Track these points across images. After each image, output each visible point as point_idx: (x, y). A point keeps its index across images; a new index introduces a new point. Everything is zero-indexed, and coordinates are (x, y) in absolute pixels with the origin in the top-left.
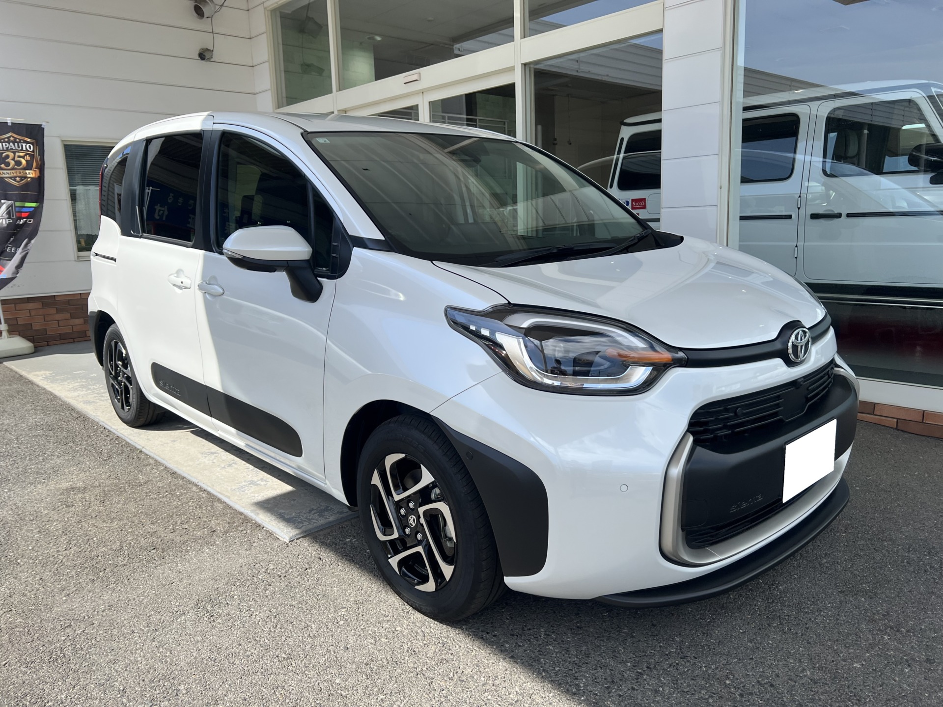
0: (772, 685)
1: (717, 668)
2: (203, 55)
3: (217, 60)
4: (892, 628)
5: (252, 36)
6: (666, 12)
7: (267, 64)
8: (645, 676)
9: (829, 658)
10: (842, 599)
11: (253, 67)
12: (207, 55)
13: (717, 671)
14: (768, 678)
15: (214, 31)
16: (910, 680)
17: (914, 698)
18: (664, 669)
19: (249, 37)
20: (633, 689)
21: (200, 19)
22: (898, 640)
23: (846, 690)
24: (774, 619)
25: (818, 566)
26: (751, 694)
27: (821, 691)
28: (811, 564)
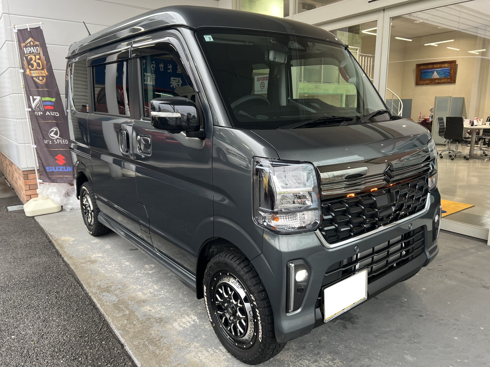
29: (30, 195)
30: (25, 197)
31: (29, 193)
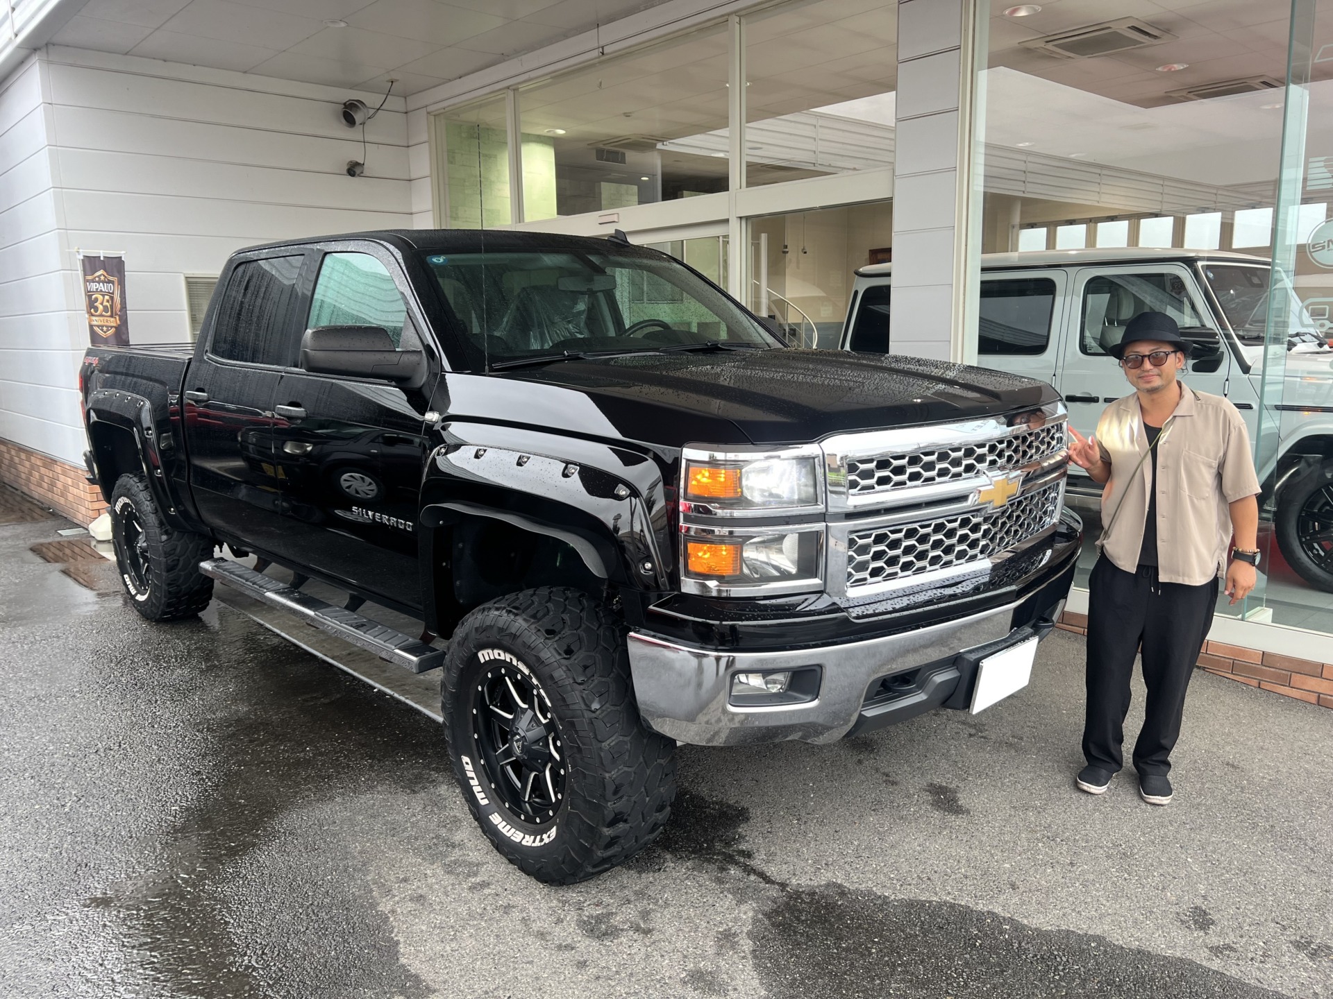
0: (929, 879)
1: (885, 866)
2: (353, 169)
3: (368, 175)
4: (1048, 838)
5: (410, 144)
6: (897, 182)
7: (429, 179)
8: (822, 871)
9: (985, 860)
10: (1013, 813)
11: (410, 181)
12: (358, 171)
13: (885, 868)
14: (927, 873)
15: (366, 140)
16: (1050, 878)
17: (1047, 891)
18: (840, 866)
19: (406, 145)
20: (811, 879)
21: (351, 127)
22: (1051, 848)
23: (992, 884)
24: (945, 828)
25: (999, 785)
26: (910, 885)
27: (969, 883)
28: (993, 783)
31: (97, 505)
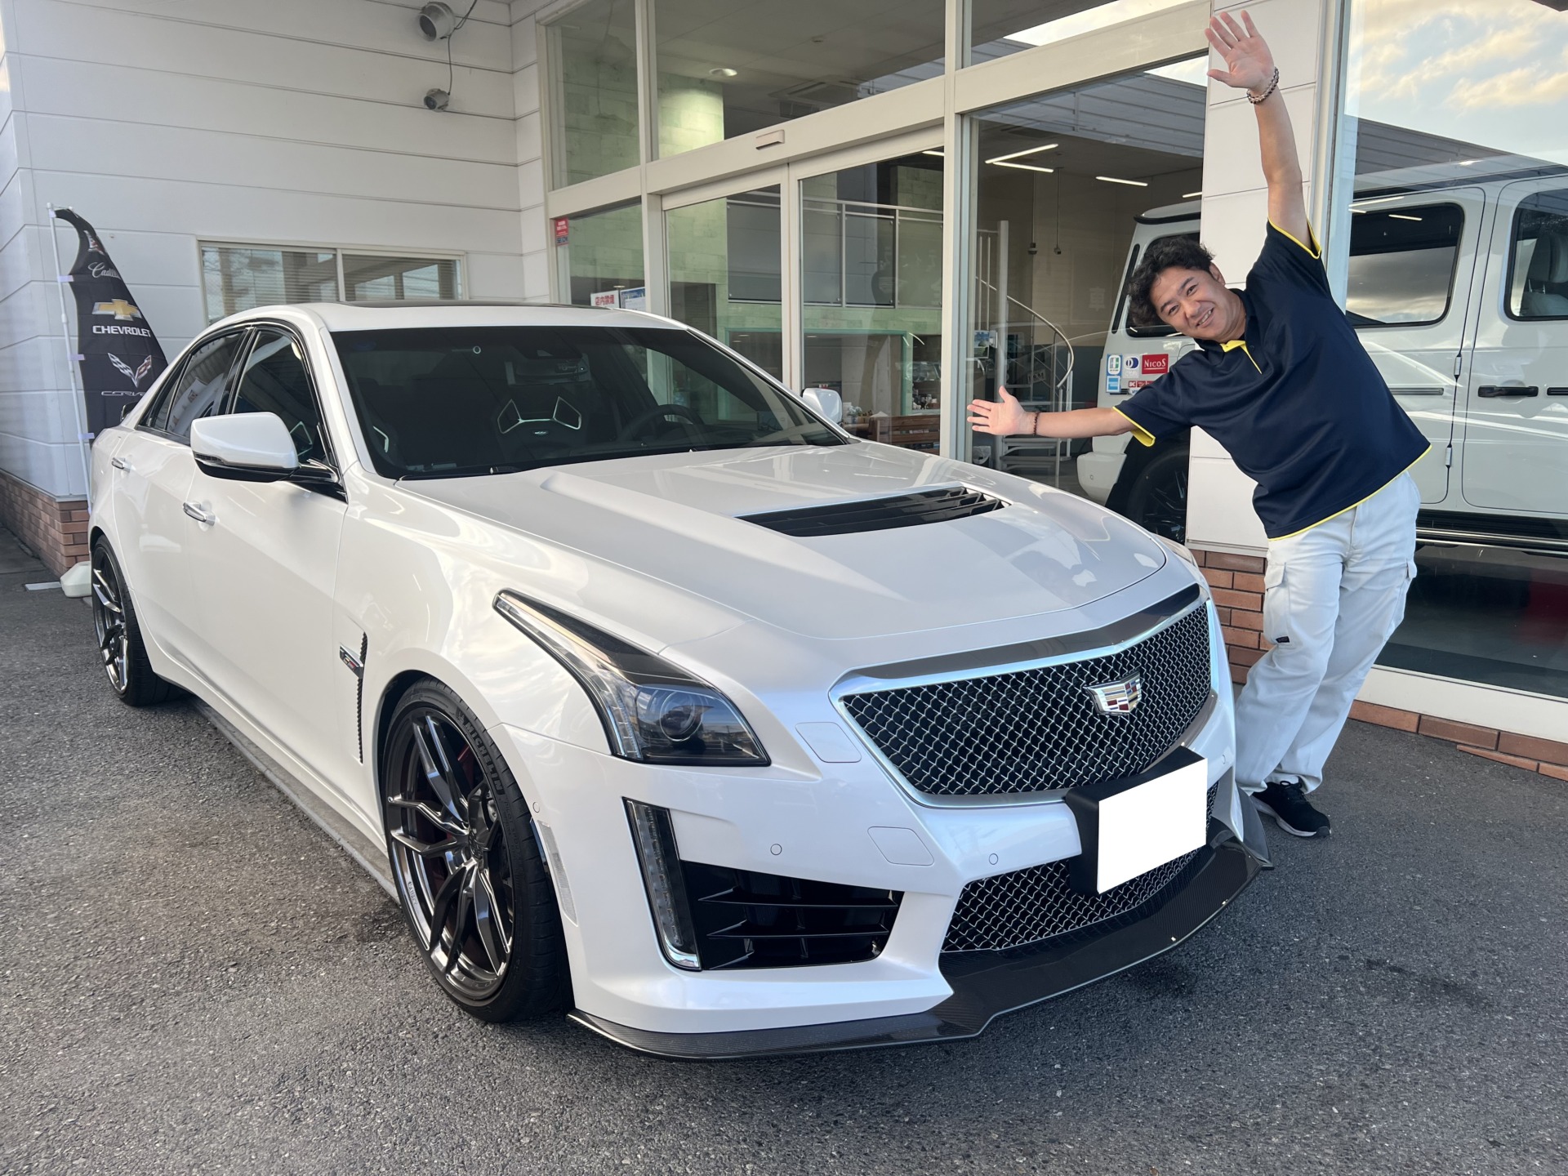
2: (434, 101)
3: (459, 110)
5: (516, 68)
7: (538, 114)
11: (515, 120)
12: (439, 103)
15: (452, 61)
19: (510, 70)
21: (430, 40)
29: (76, 556)
30: (64, 561)
31: (73, 551)
